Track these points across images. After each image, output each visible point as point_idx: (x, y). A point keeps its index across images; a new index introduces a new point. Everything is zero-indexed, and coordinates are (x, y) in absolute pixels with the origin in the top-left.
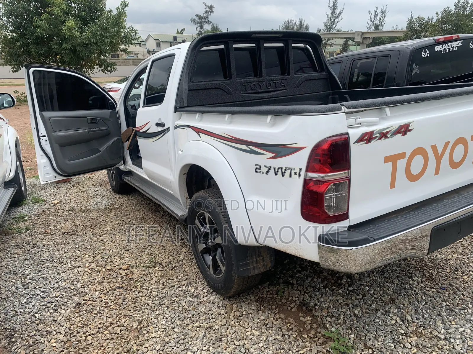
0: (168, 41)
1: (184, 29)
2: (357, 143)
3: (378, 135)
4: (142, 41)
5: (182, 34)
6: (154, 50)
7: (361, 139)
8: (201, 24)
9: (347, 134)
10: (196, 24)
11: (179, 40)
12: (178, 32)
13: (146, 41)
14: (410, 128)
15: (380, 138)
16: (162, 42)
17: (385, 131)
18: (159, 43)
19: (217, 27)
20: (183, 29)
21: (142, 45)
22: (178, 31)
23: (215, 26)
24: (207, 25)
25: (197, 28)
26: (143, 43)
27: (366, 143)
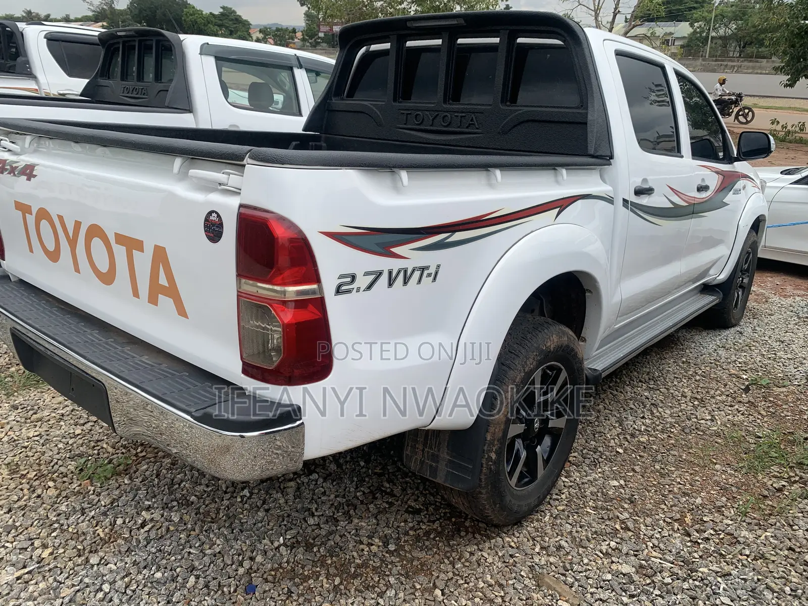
14: (34, 173)
15: (10, 173)
17: (14, 166)
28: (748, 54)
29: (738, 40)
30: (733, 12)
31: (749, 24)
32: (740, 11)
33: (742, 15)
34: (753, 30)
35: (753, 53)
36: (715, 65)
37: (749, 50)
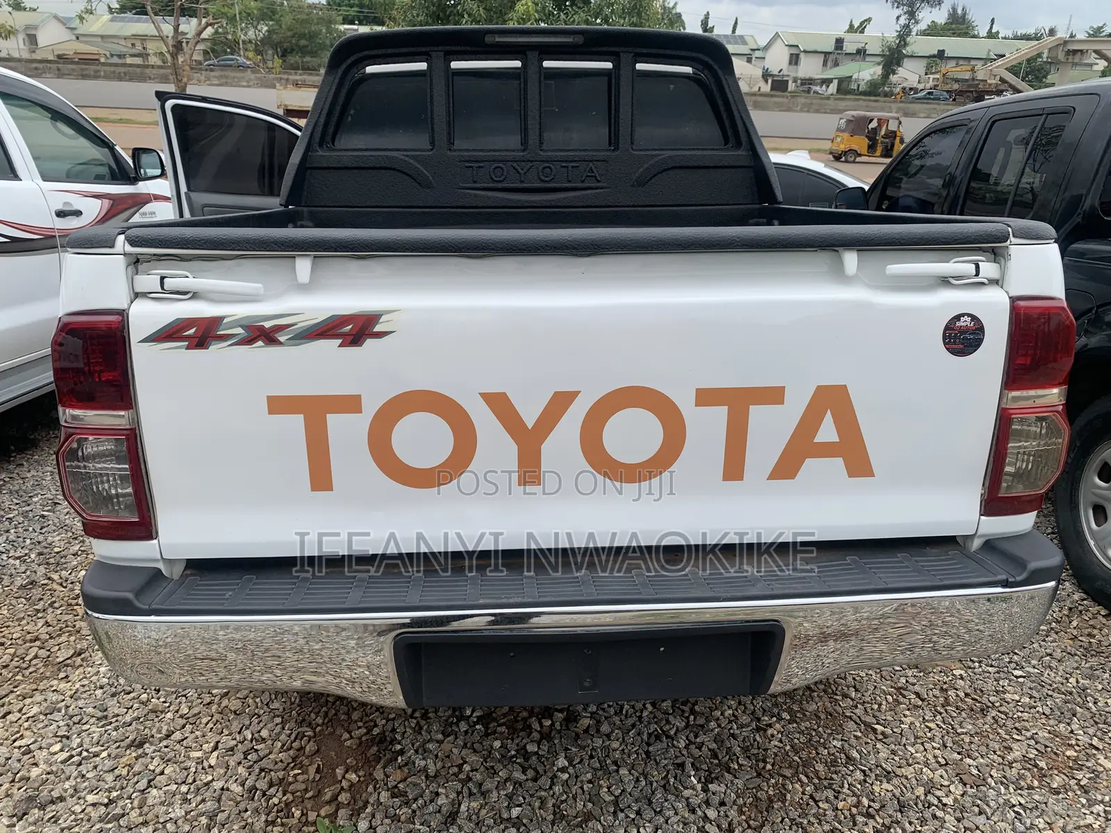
0: (819, 50)
1: (869, 20)
2: (152, 341)
3: (239, 331)
4: (755, 47)
5: (862, 32)
6: (781, 70)
7: (170, 334)
8: (912, 8)
9: (122, 314)
10: (897, 7)
11: (849, 47)
12: (851, 29)
13: (766, 48)
14: (378, 328)
15: (248, 341)
16: (805, 52)
17: (268, 325)
18: (797, 55)
19: (964, 14)
20: (866, 20)
21: (754, 59)
22: (851, 26)
23: (960, 11)
24: (929, 9)
25: (898, 18)
26: (757, 54)
27: (188, 348)
28: (292, 64)
29: (275, 46)
30: (260, 9)
31: (283, 26)
32: (268, 8)
33: (271, 14)
34: (289, 34)
35: (298, 64)
36: (274, 79)
37: (292, 59)
